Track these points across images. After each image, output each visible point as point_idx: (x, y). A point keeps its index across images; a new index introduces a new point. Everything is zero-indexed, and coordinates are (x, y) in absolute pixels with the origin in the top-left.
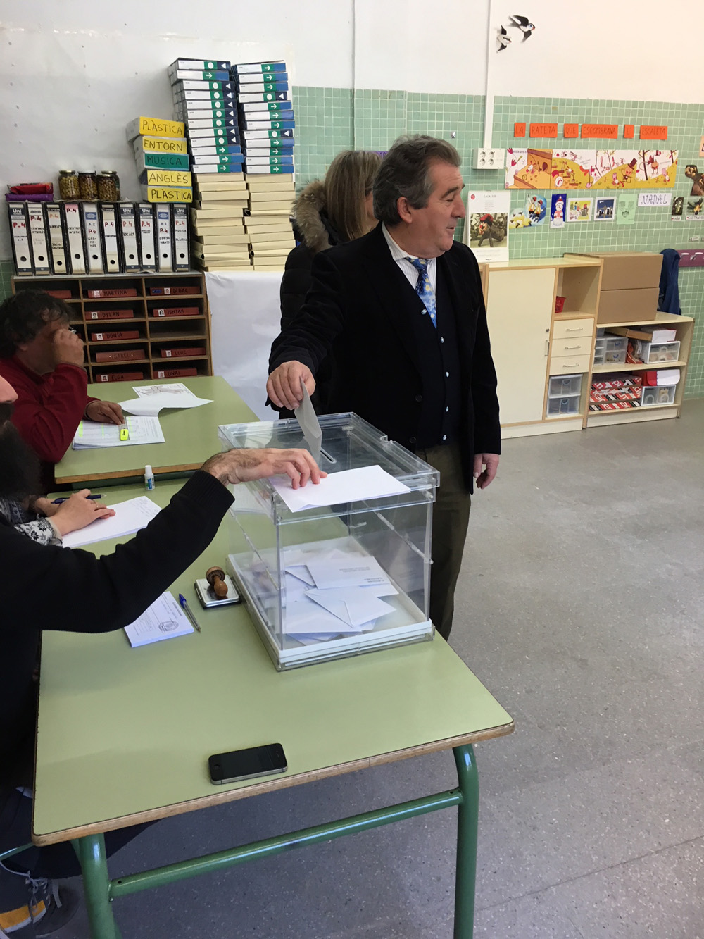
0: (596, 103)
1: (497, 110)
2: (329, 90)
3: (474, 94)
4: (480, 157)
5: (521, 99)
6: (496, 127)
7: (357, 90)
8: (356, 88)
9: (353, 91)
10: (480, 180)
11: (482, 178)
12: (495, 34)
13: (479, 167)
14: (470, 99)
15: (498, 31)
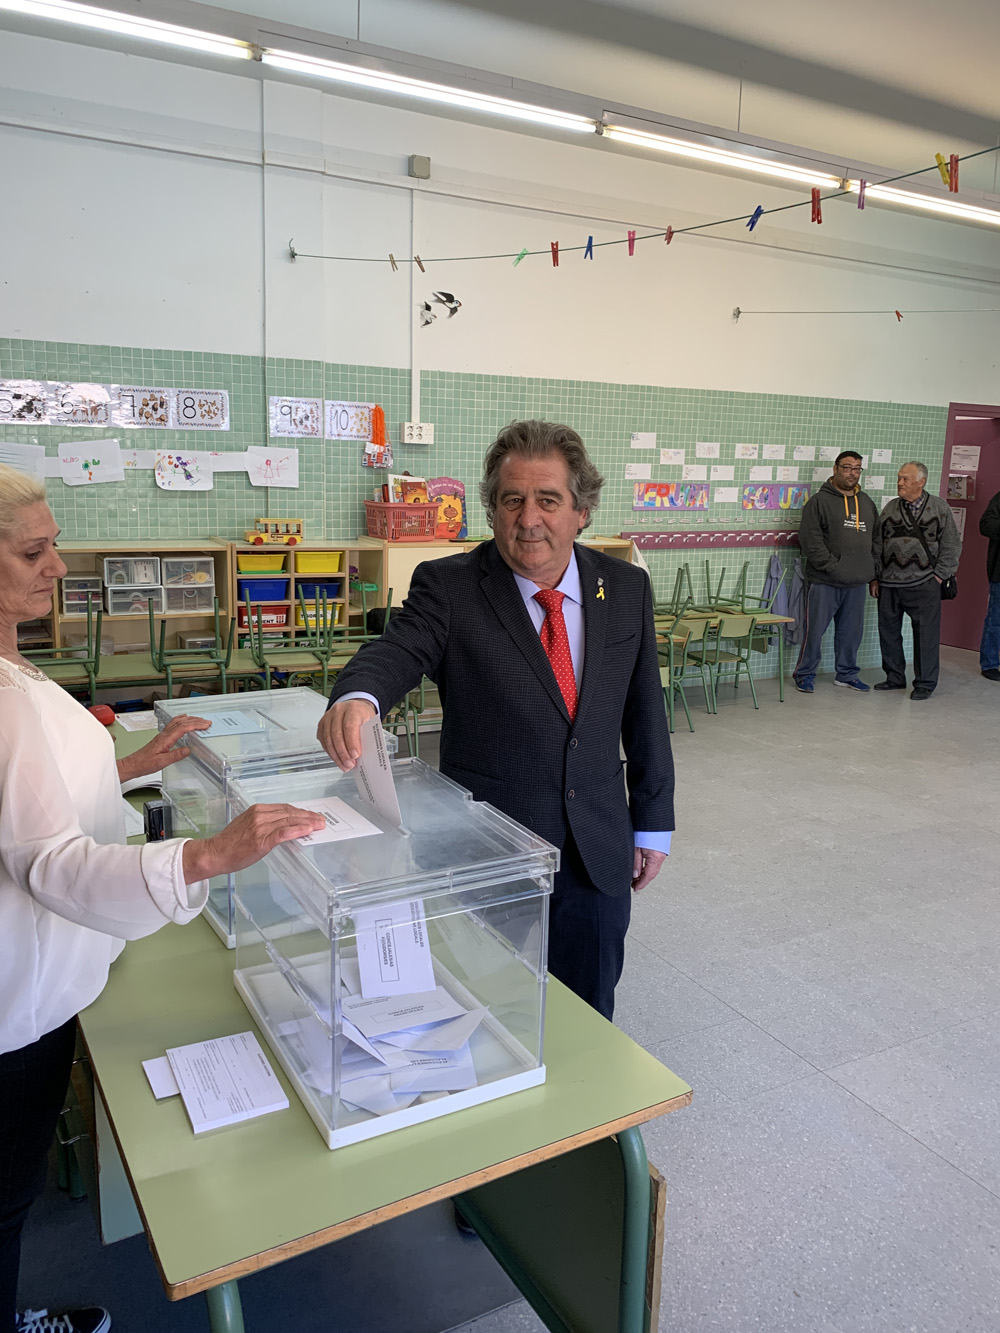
0: (530, 381)
1: (424, 384)
2: (237, 357)
3: (399, 367)
4: (407, 432)
5: (450, 375)
6: (423, 401)
7: (269, 358)
8: (267, 356)
9: (264, 359)
10: (410, 455)
11: (412, 452)
12: (418, 310)
13: (407, 440)
14: (395, 372)
15: (422, 307)
